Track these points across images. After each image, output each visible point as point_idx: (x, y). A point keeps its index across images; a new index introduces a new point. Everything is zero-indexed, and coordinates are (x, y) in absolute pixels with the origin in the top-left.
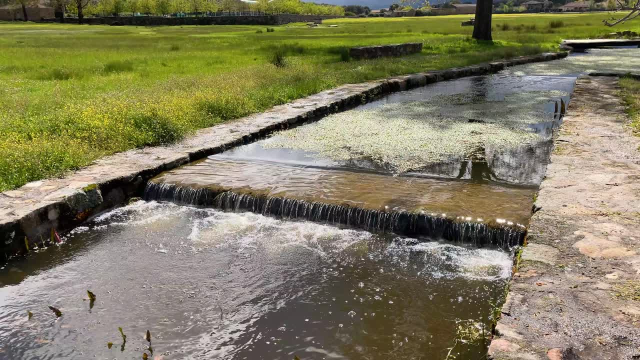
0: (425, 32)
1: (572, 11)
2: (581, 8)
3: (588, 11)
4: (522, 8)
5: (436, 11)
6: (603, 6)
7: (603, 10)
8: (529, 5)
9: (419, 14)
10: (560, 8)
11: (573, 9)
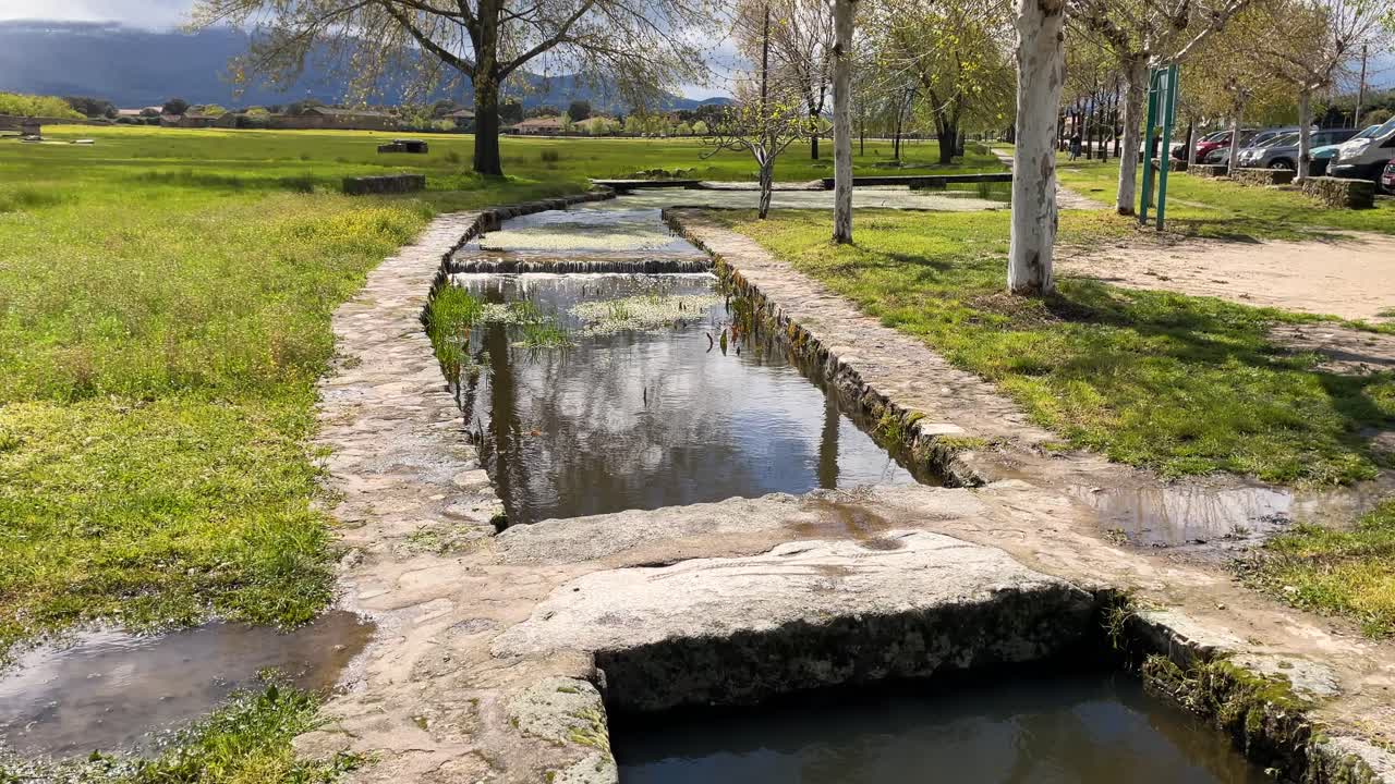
0: (341, 160)
1: (535, 133)
2: (550, 129)
3: (562, 134)
4: (447, 124)
5: (282, 120)
6: (586, 128)
7: (586, 134)
8: (460, 118)
9: (243, 123)
10: (516, 126)
11: (536, 130)
